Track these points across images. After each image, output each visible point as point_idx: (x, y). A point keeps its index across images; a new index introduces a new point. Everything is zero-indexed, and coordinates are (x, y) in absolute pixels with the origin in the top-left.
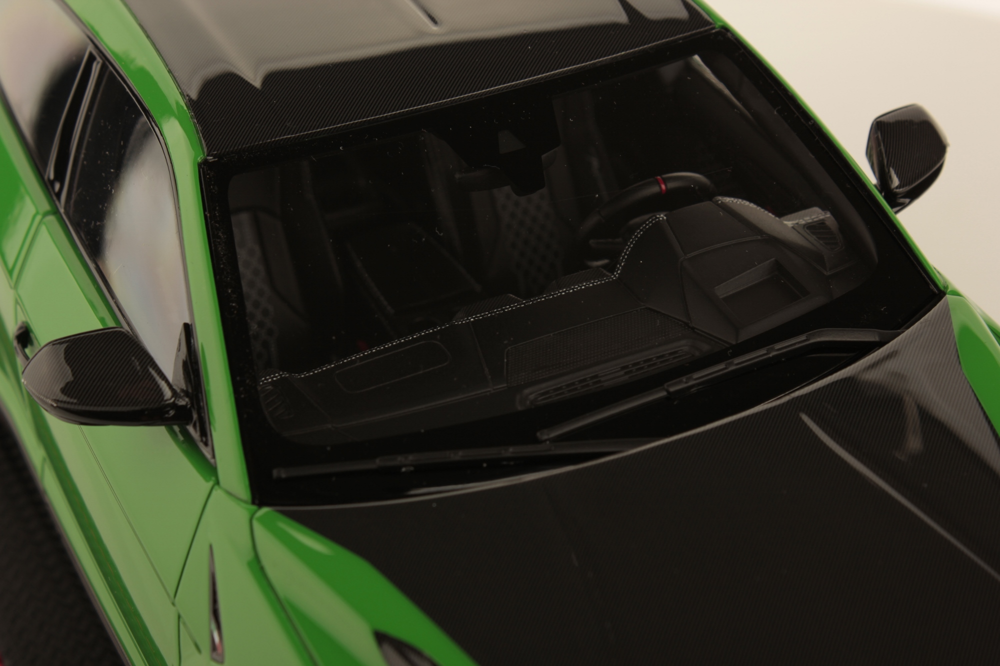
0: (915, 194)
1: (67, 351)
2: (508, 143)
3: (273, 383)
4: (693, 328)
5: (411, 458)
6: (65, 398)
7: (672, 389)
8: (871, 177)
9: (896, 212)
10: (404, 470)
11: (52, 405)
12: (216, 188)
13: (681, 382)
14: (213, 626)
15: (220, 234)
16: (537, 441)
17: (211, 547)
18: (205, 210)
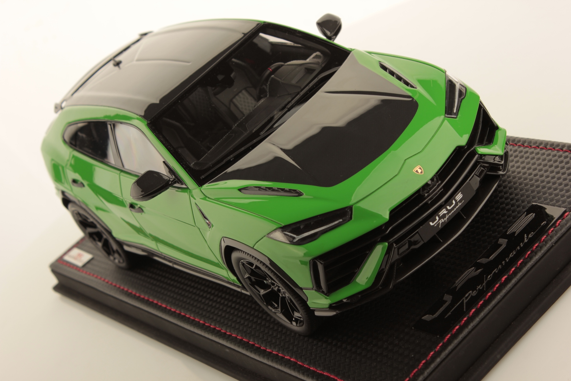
0: (336, 34)
1: (137, 183)
2: (220, 77)
3: (193, 165)
4: (291, 94)
5: (232, 156)
6: (143, 193)
7: (288, 107)
8: (324, 38)
9: (333, 41)
10: (231, 160)
11: (141, 197)
12: (154, 127)
13: (290, 105)
14: (206, 220)
15: (160, 136)
16: (260, 136)
17: (196, 204)
18: (154, 133)
